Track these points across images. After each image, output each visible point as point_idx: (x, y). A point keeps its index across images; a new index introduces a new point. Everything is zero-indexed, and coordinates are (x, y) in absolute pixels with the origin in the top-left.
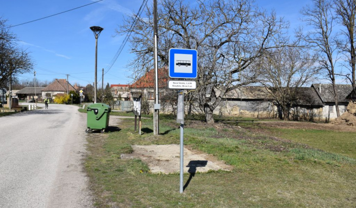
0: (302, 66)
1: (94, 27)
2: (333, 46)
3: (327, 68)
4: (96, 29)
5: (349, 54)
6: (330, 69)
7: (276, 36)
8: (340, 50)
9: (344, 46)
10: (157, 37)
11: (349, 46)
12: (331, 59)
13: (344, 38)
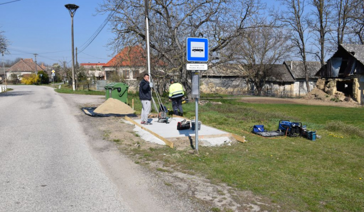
0: (275, 43)
1: (70, 5)
2: (304, 26)
3: (299, 46)
4: (72, 7)
5: (318, 33)
6: (302, 47)
7: (253, 16)
8: (310, 29)
9: (314, 25)
10: (149, 19)
11: (319, 25)
12: (303, 37)
13: (315, 18)
